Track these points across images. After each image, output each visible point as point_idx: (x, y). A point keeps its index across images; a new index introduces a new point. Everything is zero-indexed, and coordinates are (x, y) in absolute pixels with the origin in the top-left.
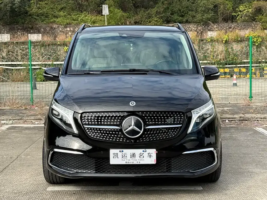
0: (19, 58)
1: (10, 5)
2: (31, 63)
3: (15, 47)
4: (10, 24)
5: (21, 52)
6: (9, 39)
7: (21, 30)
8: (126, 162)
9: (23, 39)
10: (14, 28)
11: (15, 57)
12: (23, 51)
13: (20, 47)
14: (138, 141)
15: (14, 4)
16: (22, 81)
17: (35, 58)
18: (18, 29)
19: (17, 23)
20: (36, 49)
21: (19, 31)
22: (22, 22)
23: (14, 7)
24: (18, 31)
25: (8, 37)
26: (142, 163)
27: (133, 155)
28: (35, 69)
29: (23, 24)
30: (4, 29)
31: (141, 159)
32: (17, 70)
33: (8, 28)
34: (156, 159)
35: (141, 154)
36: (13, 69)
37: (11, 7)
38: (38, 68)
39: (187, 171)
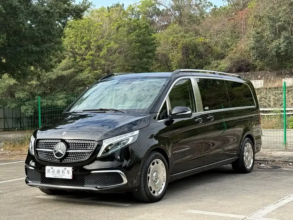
0: (272, 104)
1: (275, 50)
2: (285, 109)
3: (268, 93)
4: (277, 69)
5: (274, 98)
6: (263, 85)
7: (289, 74)
8: (54, 176)
9: (276, 85)
10: (282, 73)
11: (267, 103)
12: (276, 96)
13: (273, 93)
14: (63, 161)
15: (280, 48)
16: (273, 128)
17: (288, 104)
18: (285, 74)
19: (285, 67)
20: (290, 94)
21: (287, 75)
22: (290, 66)
23: (280, 51)
24: (285, 76)
25: (261, 83)
26: (64, 177)
27: (59, 171)
28: (289, 115)
29: (291, 68)
30: (271, 75)
31: (63, 174)
32: (269, 116)
33: (275, 73)
34: (72, 175)
35: (63, 171)
36: (264, 116)
37: (276, 51)
38: (291, 115)
39: (95, 186)
